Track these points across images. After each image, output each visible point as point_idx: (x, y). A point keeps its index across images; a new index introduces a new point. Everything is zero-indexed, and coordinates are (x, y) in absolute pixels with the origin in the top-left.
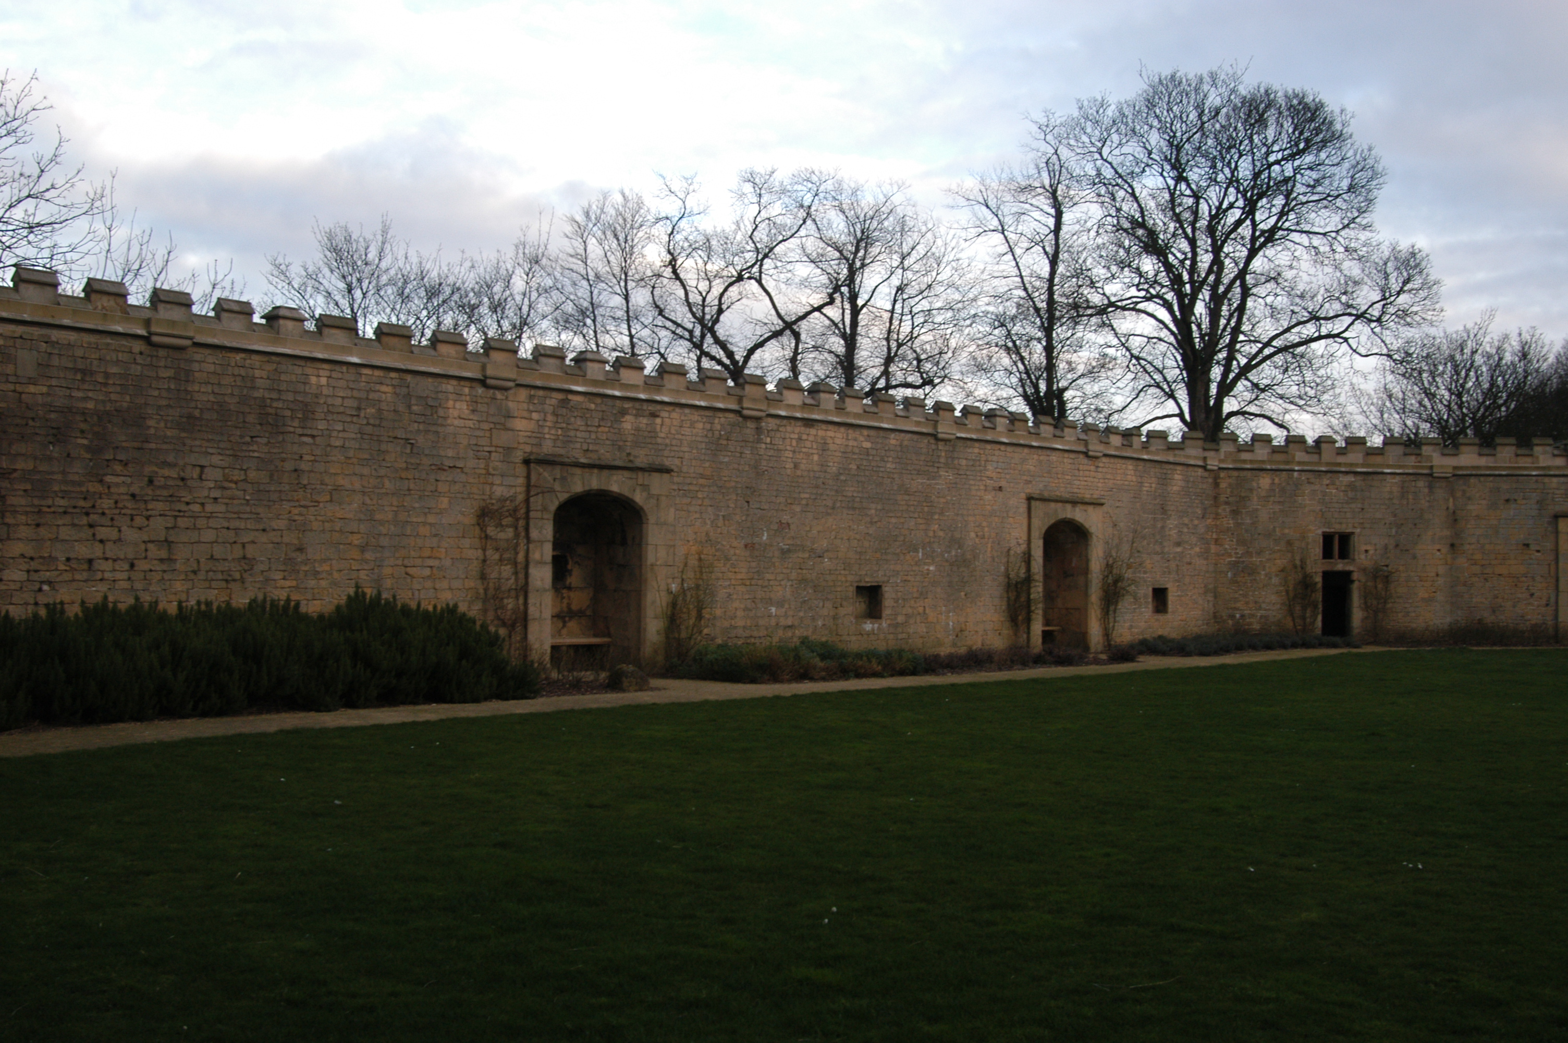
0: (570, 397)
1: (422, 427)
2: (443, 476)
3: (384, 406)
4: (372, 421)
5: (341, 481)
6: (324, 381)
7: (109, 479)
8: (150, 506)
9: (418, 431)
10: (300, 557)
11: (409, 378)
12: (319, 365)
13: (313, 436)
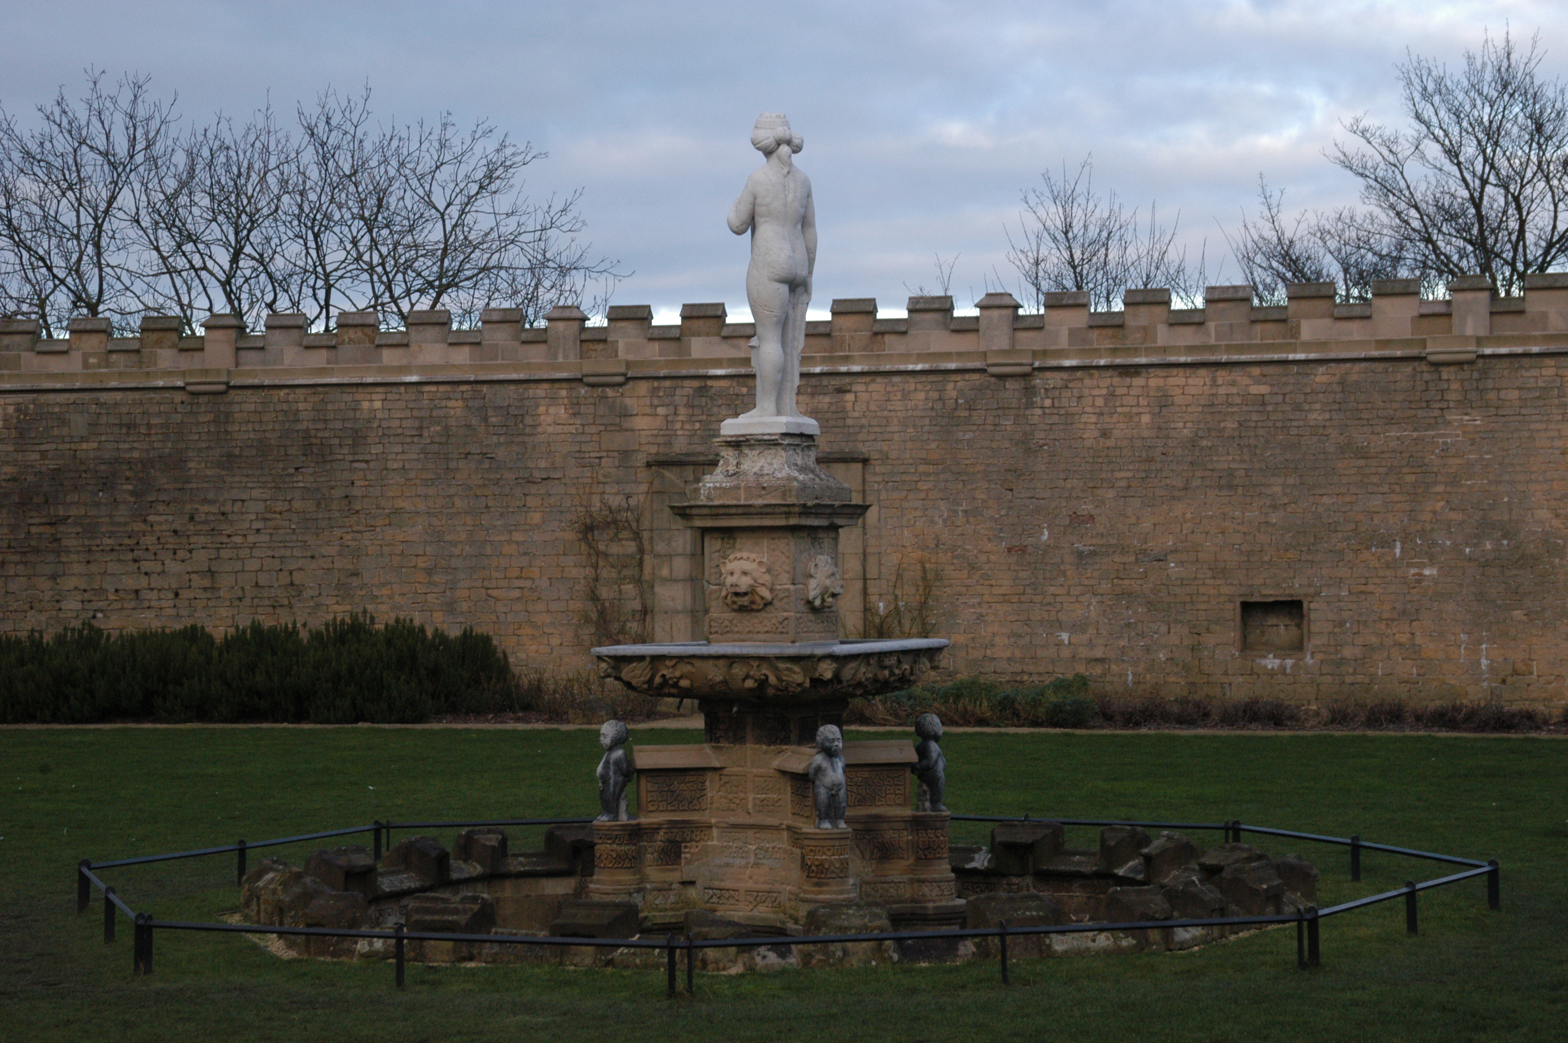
0: (709, 383)
1: (502, 439)
2: (534, 489)
3: (452, 422)
4: (437, 439)
5: (400, 504)
6: (378, 404)
7: (151, 518)
8: (192, 540)
9: (499, 444)
10: (355, 582)
11: (485, 389)
12: (370, 389)
13: (367, 462)
